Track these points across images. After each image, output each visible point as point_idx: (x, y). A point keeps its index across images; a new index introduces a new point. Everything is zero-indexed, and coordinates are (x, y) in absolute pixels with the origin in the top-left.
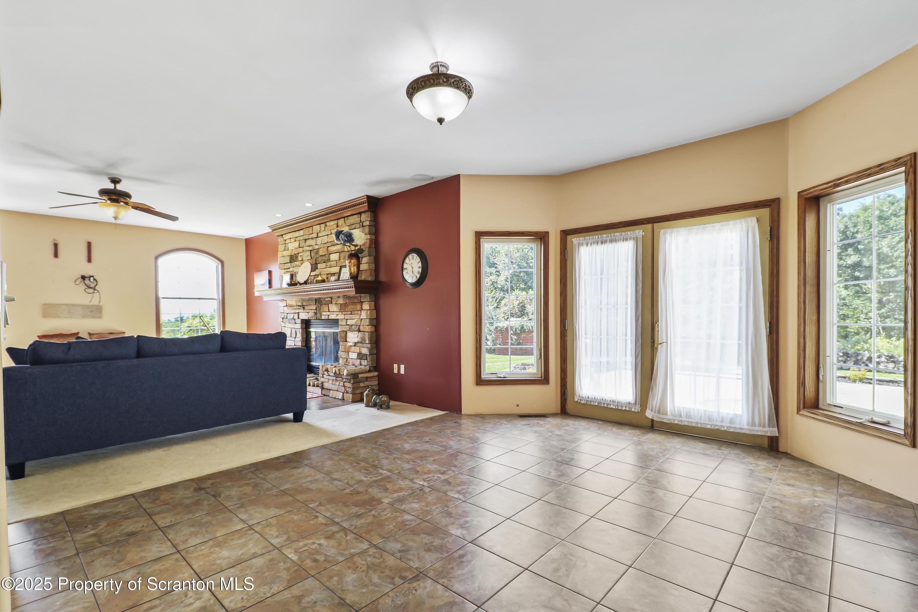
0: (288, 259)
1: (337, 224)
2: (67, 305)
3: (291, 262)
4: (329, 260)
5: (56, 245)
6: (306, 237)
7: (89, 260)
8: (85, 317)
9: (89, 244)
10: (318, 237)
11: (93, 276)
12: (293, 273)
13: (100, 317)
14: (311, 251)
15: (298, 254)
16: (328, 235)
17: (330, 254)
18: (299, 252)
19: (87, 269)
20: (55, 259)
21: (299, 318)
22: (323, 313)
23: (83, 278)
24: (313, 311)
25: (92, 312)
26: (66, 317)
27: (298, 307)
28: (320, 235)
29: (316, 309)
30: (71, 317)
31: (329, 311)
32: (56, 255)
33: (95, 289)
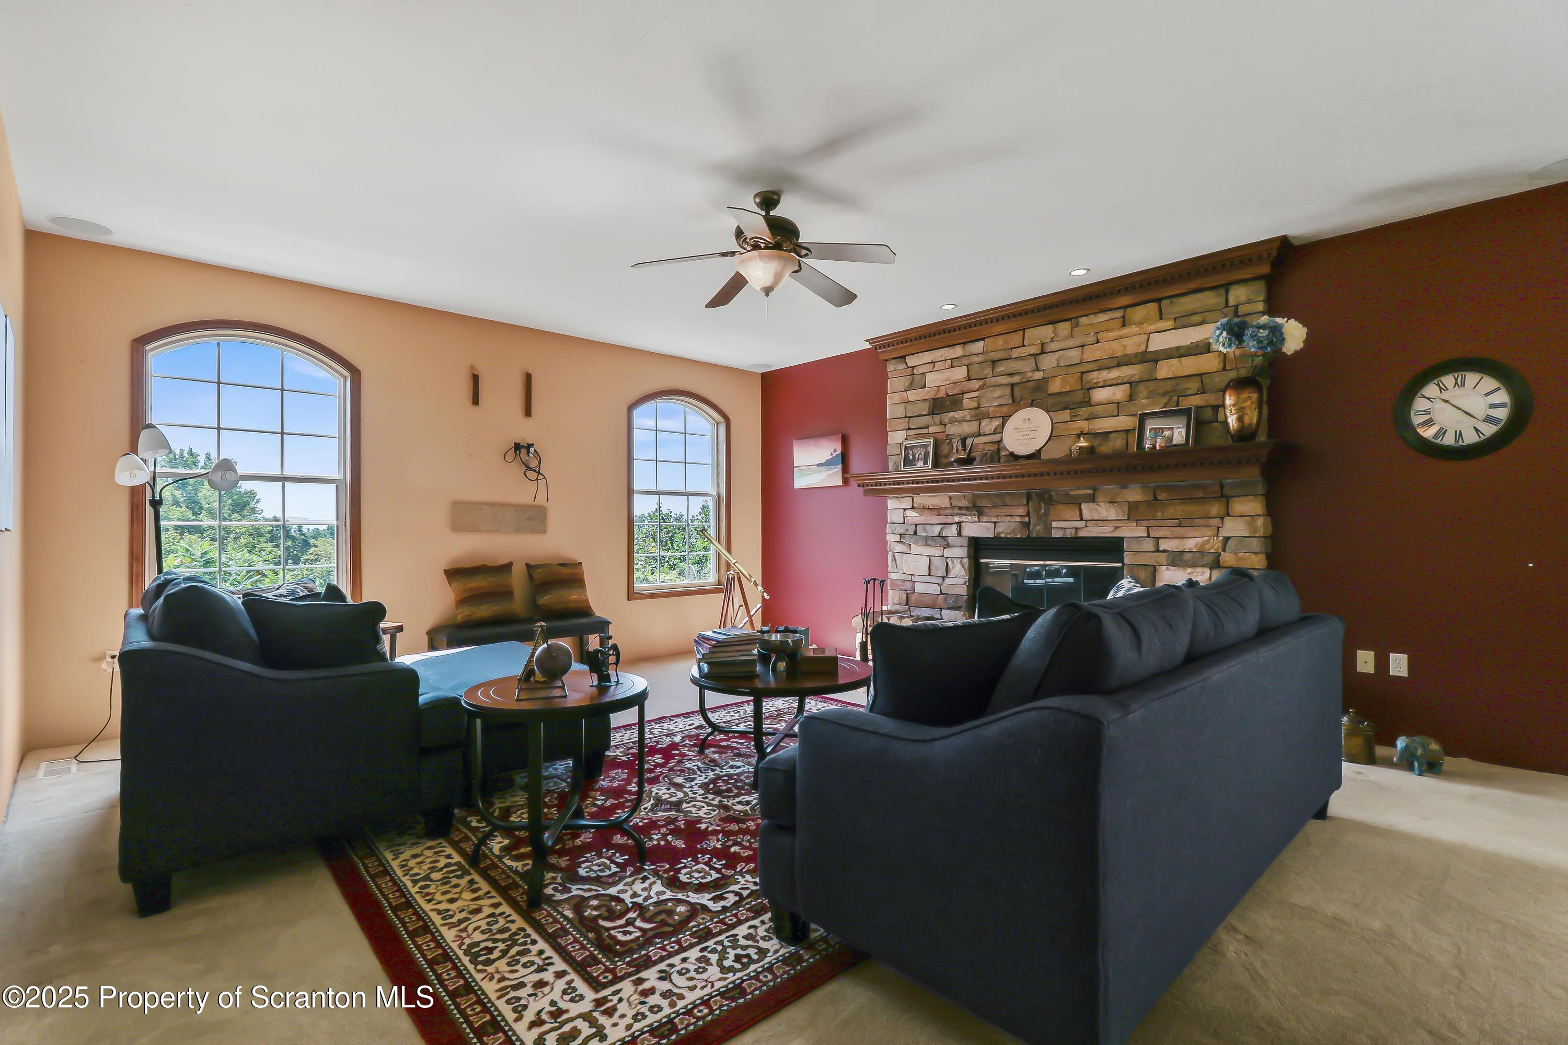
0: (925, 408)
1: (1123, 317)
2: (492, 504)
3: (932, 413)
4: (1088, 403)
5: (475, 379)
6: (994, 356)
7: (528, 412)
8: (519, 530)
9: (528, 377)
10: (1043, 352)
11: (533, 445)
12: (941, 437)
13: (543, 531)
14: (1012, 386)
15: (962, 394)
16: (1083, 346)
17: (1089, 389)
18: (966, 389)
19: (525, 431)
20: (474, 408)
21: (960, 534)
22: (1054, 524)
23: (517, 447)
24: (1018, 519)
25: (530, 519)
26: (490, 531)
27: (957, 511)
28: (1048, 349)
29: (1028, 515)
30: (498, 531)
31: (1082, 519)
32: (476, 401)
33: (539, 473)
